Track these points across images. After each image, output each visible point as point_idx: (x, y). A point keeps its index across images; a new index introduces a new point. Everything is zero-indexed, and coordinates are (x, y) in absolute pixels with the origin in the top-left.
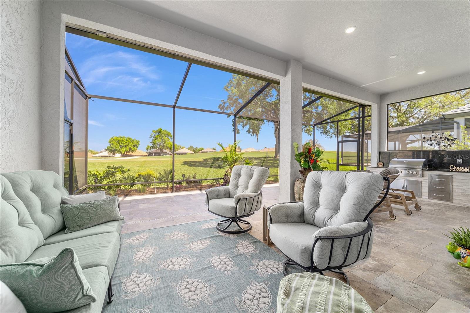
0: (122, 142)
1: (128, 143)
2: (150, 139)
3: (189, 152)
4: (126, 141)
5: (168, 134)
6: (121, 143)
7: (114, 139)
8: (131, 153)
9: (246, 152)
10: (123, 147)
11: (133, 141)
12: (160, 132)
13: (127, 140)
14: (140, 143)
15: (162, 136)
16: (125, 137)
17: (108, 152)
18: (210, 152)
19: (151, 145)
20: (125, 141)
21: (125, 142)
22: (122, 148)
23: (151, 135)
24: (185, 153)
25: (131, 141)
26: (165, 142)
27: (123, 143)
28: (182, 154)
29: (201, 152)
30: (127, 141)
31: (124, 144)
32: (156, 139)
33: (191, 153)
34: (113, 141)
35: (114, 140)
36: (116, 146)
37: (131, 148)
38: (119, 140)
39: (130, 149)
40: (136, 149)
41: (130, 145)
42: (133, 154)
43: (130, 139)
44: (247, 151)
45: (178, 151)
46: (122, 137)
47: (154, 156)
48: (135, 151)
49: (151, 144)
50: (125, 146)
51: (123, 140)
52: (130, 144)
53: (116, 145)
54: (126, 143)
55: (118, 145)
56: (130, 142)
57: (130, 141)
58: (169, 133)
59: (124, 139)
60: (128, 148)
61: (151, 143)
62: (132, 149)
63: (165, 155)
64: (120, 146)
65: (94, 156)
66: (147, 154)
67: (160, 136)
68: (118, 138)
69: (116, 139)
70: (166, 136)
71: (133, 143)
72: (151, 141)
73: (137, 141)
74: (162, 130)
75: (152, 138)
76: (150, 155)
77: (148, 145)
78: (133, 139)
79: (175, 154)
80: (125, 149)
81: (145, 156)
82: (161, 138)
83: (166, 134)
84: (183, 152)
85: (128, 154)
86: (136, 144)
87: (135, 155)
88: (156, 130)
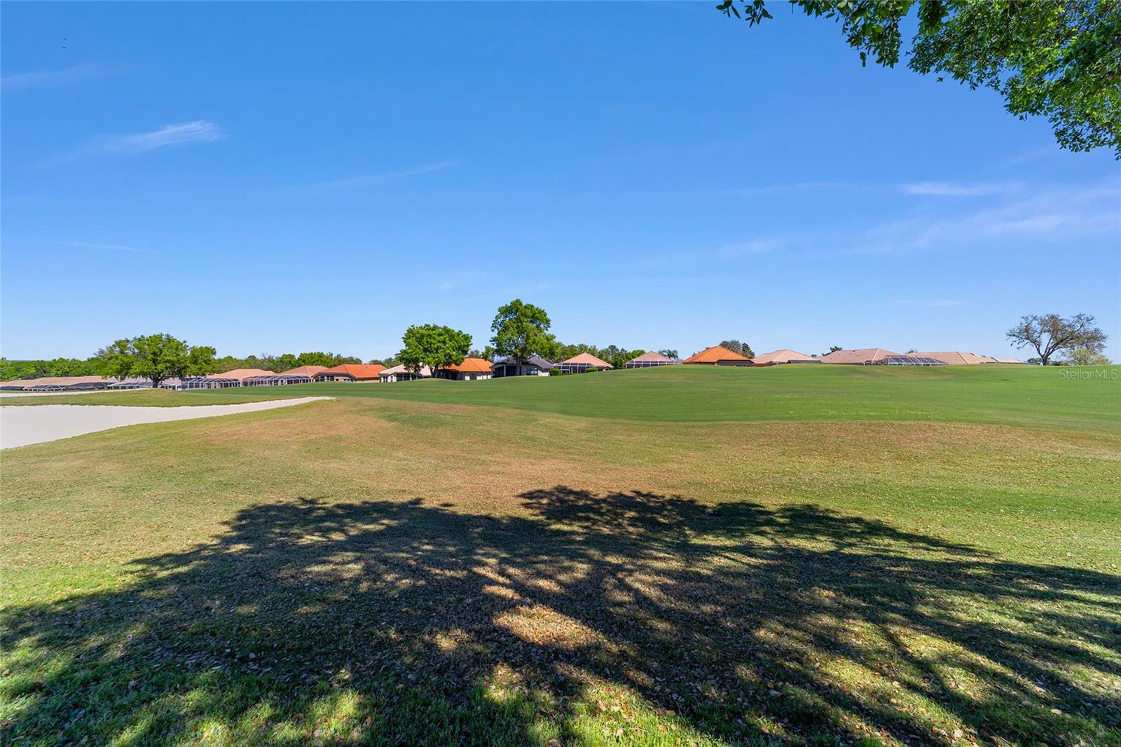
0: (429, 340)
1: (444, 342)
2: (493, 331)
3: (596, 362)
4: (438, 338)
5: (538, 315)
6: (427, 342)
8: (453, 367)
9: (771, 364)
10: (432, 352)
11: (456, 338)
12: (514, 309)
13: (442, 335)
14: (472, 341)
15: (521, 322)
16: (439, 328)
17: (405, 365)
18: (655, 364)
20: (436, 336)
21: (434, 338)
22: (430, 355)
23: (495, 319)
24: (582, 369)
25: (452, 337)
26: (528, 337)
27: (431, 343)
28: (576, 369)
29: (630, 366)
30: (442, 338)
31: (432, 345)
32: (505, 329)
33: (600, 369)
34: (409, 338)
35: (414, 334)
36: (416, 352)
37: (453, 353)
38: (423, 336)
39: (450, 357)
40: (461, 356)
41: (449, 348)
42: (461, 368)
43: (449, 331)
44: (774, 361)
45: (564, 362)
46: (432, 326)
47: (507, 376)
48: (465, 362)
49: (495, 344)
51: (431, 336)
52: (447, 345)
53: (416, 347)
54: (439, 342)
55: (420, 348)
56: (447, 339)
57: (446, 336)
60: (442, 355)
61: (494, 340)
62: (454, 358)
63: (532, 372)
64: (426, 350)
65: (381, 373)
66: (490, 370)
67: (514, 322)
68: (421, 331)
69: (418, 333)
70: (532, 322)
71: (456, 341)
72: (495, 334)
73: (464, 335)
74: (521, 304)
75: (498, 329)
76: (498, 372)
77: (487, 345)
78: (456, 331)
79: (557, 370)
80: (434, 358)
81: (487, 373)
82: (518, 327)
83: (533, 317)
84: (577, 364)
85: (447, 368)
86: (462, 345)
87: (465, 372)
88: (506, 305)
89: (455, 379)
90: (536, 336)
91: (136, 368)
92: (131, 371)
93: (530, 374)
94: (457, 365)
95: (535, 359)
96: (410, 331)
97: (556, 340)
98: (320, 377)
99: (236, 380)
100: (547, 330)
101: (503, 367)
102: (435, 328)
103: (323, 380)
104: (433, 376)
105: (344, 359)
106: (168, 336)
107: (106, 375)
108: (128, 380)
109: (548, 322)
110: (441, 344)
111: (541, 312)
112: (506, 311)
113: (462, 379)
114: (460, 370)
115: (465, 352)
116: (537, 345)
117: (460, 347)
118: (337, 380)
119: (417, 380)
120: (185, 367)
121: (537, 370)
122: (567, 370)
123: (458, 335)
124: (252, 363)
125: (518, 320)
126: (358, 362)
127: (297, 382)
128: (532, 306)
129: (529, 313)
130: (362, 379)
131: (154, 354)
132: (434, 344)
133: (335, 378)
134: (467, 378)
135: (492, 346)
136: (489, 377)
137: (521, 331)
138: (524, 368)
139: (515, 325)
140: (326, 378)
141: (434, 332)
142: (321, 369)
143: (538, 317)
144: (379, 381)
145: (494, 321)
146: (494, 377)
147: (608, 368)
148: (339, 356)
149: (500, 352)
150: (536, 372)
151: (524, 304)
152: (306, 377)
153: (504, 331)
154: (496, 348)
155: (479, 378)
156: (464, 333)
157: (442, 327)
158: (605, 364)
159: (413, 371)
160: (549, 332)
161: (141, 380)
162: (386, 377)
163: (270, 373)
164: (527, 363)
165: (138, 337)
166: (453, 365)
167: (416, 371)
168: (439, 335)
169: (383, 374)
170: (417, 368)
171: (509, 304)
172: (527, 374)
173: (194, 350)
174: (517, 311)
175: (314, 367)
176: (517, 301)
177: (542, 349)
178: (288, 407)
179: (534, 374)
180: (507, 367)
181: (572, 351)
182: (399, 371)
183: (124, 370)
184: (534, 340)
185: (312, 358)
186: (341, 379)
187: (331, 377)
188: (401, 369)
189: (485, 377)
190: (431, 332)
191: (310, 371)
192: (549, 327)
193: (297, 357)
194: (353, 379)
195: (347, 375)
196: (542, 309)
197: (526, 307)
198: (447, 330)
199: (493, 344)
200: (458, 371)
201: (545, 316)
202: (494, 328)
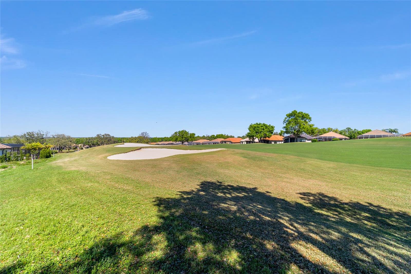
1: (263, 129)
2: (283, 124)
3: (338, 136)
4: (261, 128)
6: (257, 129)
8: (267, 139)
11: (268, 127)
13: (263, 127)
14: (275, 128)
21: (260, 128)
23: (284, 119)
24: (330, 139)
25: (266, 127)
26: (300, 126)
27: (259, 130)
28: (326, 139)
29: (360, 138)
32: (289, 123)
33: (341, 139)
34: (250, 128)
35: (252, 127)
36: (253, 133)
37: (267, 133)
38: (255, 127)
40: (270, 134)
42: (270, 139)
45: (319, 136)
47: (291, 142)
49: (285, 129)
51: (258, 127)
52: (265, 130)
53: (253, 131)
54: (262, 129)
55: (254, 132)
56: (265, 128)
57: (264, 127)
58: (306, 115)
61: (284, 127)
62: (267, 135)
63: (303, 141)
64: (256, 132)
65: (241, 141)
66: (283, 140)
67: (294, 120)
68: (255, 126)
69: (254, 126)
70: (302, 119)
72: (285, 125)
73: (271, 126)
74: (296, 112)
75: (286, 123)
76: (286, 140)
77: (281, 130)
78: (268, 125)
79: (316, 139)
80: (260, 135)
81: (281, 141)
82: (295, 122)
83: (302, 117)
84: (327, 137)
85: (265, 139)
86: (271, 130)
87: (272, 140)
88: (290, 113)
89: (268, 143)
90: (304, 125)
91: (179, 139)
92: (178, 140)
93: (302, 142)
94: (269, 138)
95: (304, 135)
96: (251, 126)
97: (315, 127)
98: (222, 142)
99: (200, 143)
100: (310, 122)
101: (289, 138)
102: (260, 124)
103: (223, 143)
104: (259, 142)
105: (229, 136)
106: (185, 130)
107: (173, 141)
108: (177, 142)
109: (310, 118)
110: (262, 130)
112: (290, 115)
113: (271, 143)
114: (270, 140)
115: (272, 133)
116: (305, 129)
117: (270, 131)
118: (227, 143)
119: (253, 143)
120: (189, 139)
121: (305, 140)
122: (320, 140)
123: (269, 126)
124: (204, 138)
125: (296, 119)
126: (233, 137)
127: (215, 143)
128: (302, 112)
129: (300, 115)
130: (235, 143)
131: (182, 135)
132: (260, 130)
133: (226, 142)
134: (273, 143)
136: (282, 142)
137: (297, 123)
138: (299, 139)
139: (294, 121)
140: (224, 142)
141: (260, 126)
142: (222, 139)
143: (305, 117)
144: (240, 144)
145: (284, 120)
146: (284, 142)
147: (345, 139)
148: (227, 135)
149: (287, 132)
150: (304, 141)
151: (298, 112)
152: (218, 142)
153: (289, 124)
154: (285, 131)
155: (278, 143)
156: (271, 125)
157: (263, 123)
158: (344, 137)
159: (252, 140)
160: (311, 123)
161: (179, 142)
162: (242, 142)
163: (208, 141)
164: (300, 137)
165: (179, 131)
166: (267, 138)
167: (253, 140)
168: (261, 127)
169: (242, 141)
170: (253, 139)
171: (291, 113)
172: (300, 142)
173: (190, 134)
174: (295, 115)
175: (220, 139)
176: (294, 111)
177: (307, 130)
178: (213, 152)
179: (304, 142)
180: (290, 138)
181: (324, 131)
182: (247, 140)
183: (176, 140)
184: (303, 127)
185: (220, 136)
186: (228, 143)
187: (225, 142)
188: (248, 139)
189: (280, 143)
190: (259, 126)
191: (219, 140)
192: (311, 121)
193: (215, 136)
194: (232, 143)
195: (230, 142)
197: (299, 113)
198: (264, 125)
199: (284, 129)
200: (269, 140)
201: (309, 116)
202: (284, 123)
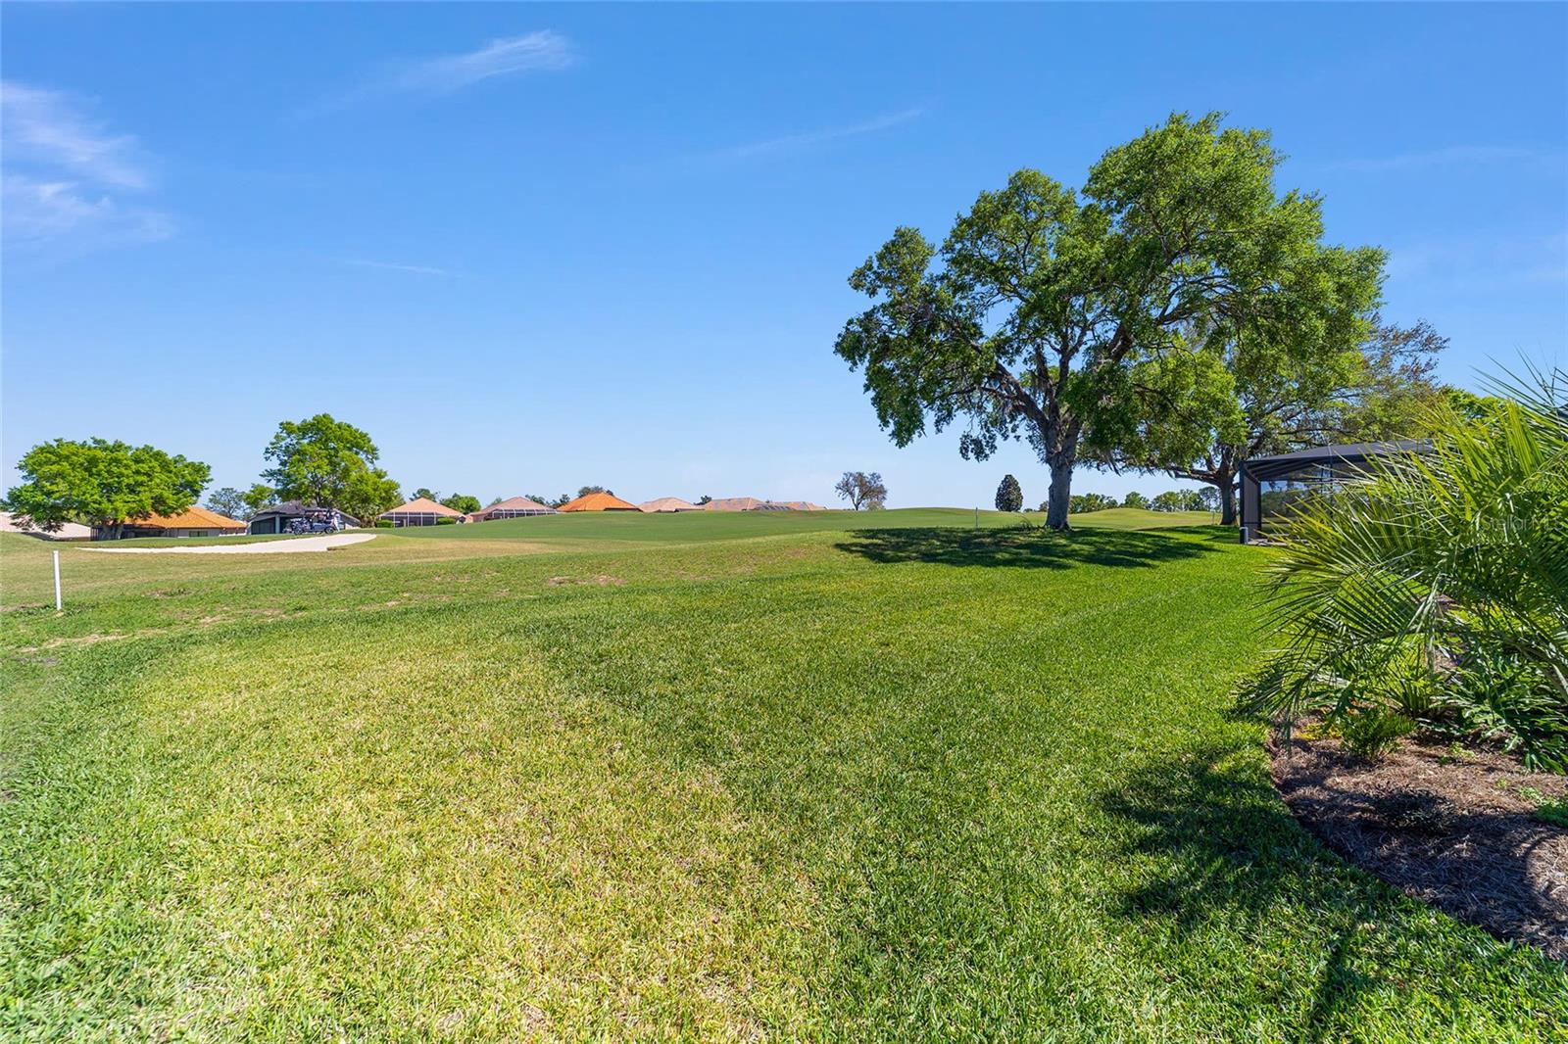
0: (115, 469)
1: (148, 475)
2: (267, 459)
4: (134, 467)
5: (357, 439)
6: (108, 472)
7: (58, 455)
8: (156, 520)
9: (659, 511)
10: (119, 491)
11: (172, 467)
12: (319, 429)
13: (142, 462)
14: (212, 473)
15: (334, 449)
16: (130, 448)
17: (13, 518)
19: (273, 485)
21: (127, 467)
22: (114, 497)
23: (271, 441)
24: (429, 520)
25: (165, 466)
28: (418, 521)
30: (143, 467)
31: (123, 479)
32: (294, 455)
33: (450, 520)
37: (166, 494)
38: (93, 461)
39: (159, 501)
41: (160, 485)
42: (173, 522)
43: (158, 456)
44: (662, 509)
46: (110, 443)
48: (188, 510)
49: (273, 482)
50: (128, 486)
51: (117, 461)
52: (157, 480)
54: (138, 472)
56: (158, 469)
57: (154, 463)
58: (361, 436)
59: (120, 455)
60: (146, 497)
61: (272, 474)
62: (168, 502)
66: (245, 524)
67: (321, 449)
69: (76, 454)
70: (351, 449)
71: (170, 472)
72: (274, 464)
73: (193, 464)
74: (330, 422)
75: (279, 456)
76: (258, 526)
77: (254, 483)
78: (174, 455)
79: (387, 521)
81: (235, 529)
83: (349, 441)
85: (140, 522)
86: (190, 481)
87: (178, 529)
88: (304, 421)
94: (167, 516)
96: (44, 450)
97: (389, 478)
100: (373, 462)
101: (274, 518)
102: (118, 447)
109: (374, 450)
110: (141, 478)
111: (364, 436)
112: (304, 430)
114: (169, 525)
115: (195, 493)
117: (184, 484)
122: (401, 522)
123: (176, 462)
125: (328, 445)
128: (349, 426)
129: (343, 435)
132: (126, 477)
135: (266, 485)
137: (333, 462)
139: (325, 454)
143: (358, 443)
145: (272, 444)
151: (336, 422)
153: (295, 461)
154: (278, 487)
156: (189, 460)
158: (458, 514)
160: (379, 465)
166: (154, 516)
168: (137, 461)
171: (310, 419)
176: (323, 416)
177: (375, 490)
180: (281, 519)
184: (362, 476)
190: (114, 455)
192: (376, 458)
196: (364, 432)
197: (339, 427)
199: (270, 480)
200: (164, 528)
201: (369, 442)
202: (269, 455)
